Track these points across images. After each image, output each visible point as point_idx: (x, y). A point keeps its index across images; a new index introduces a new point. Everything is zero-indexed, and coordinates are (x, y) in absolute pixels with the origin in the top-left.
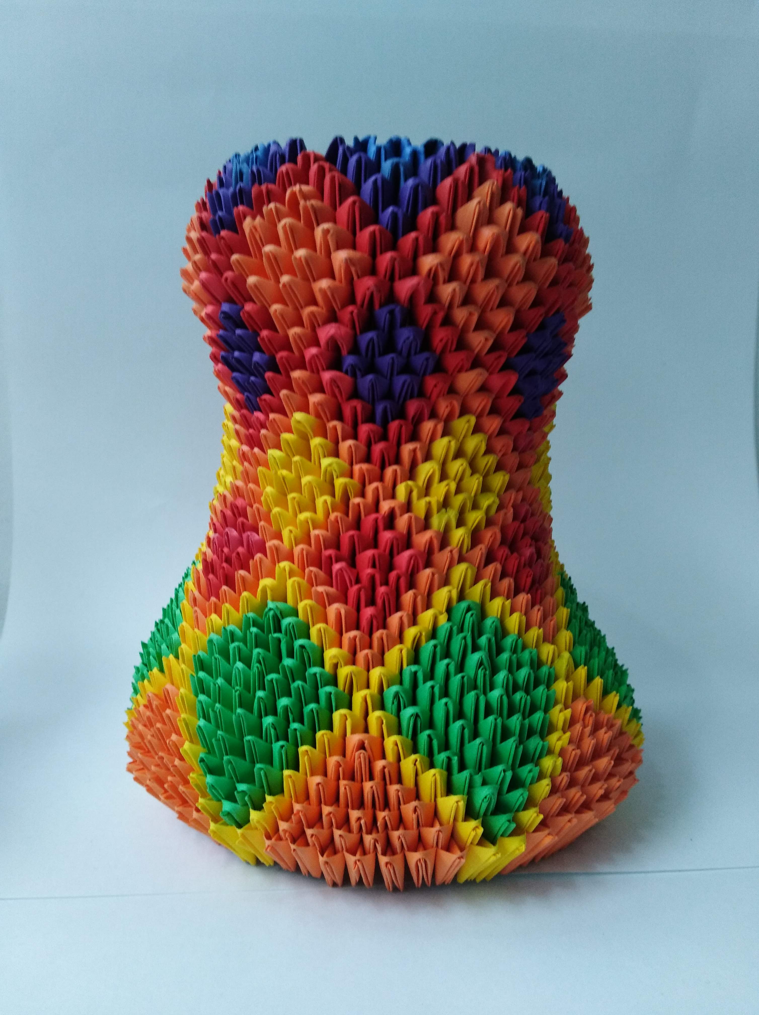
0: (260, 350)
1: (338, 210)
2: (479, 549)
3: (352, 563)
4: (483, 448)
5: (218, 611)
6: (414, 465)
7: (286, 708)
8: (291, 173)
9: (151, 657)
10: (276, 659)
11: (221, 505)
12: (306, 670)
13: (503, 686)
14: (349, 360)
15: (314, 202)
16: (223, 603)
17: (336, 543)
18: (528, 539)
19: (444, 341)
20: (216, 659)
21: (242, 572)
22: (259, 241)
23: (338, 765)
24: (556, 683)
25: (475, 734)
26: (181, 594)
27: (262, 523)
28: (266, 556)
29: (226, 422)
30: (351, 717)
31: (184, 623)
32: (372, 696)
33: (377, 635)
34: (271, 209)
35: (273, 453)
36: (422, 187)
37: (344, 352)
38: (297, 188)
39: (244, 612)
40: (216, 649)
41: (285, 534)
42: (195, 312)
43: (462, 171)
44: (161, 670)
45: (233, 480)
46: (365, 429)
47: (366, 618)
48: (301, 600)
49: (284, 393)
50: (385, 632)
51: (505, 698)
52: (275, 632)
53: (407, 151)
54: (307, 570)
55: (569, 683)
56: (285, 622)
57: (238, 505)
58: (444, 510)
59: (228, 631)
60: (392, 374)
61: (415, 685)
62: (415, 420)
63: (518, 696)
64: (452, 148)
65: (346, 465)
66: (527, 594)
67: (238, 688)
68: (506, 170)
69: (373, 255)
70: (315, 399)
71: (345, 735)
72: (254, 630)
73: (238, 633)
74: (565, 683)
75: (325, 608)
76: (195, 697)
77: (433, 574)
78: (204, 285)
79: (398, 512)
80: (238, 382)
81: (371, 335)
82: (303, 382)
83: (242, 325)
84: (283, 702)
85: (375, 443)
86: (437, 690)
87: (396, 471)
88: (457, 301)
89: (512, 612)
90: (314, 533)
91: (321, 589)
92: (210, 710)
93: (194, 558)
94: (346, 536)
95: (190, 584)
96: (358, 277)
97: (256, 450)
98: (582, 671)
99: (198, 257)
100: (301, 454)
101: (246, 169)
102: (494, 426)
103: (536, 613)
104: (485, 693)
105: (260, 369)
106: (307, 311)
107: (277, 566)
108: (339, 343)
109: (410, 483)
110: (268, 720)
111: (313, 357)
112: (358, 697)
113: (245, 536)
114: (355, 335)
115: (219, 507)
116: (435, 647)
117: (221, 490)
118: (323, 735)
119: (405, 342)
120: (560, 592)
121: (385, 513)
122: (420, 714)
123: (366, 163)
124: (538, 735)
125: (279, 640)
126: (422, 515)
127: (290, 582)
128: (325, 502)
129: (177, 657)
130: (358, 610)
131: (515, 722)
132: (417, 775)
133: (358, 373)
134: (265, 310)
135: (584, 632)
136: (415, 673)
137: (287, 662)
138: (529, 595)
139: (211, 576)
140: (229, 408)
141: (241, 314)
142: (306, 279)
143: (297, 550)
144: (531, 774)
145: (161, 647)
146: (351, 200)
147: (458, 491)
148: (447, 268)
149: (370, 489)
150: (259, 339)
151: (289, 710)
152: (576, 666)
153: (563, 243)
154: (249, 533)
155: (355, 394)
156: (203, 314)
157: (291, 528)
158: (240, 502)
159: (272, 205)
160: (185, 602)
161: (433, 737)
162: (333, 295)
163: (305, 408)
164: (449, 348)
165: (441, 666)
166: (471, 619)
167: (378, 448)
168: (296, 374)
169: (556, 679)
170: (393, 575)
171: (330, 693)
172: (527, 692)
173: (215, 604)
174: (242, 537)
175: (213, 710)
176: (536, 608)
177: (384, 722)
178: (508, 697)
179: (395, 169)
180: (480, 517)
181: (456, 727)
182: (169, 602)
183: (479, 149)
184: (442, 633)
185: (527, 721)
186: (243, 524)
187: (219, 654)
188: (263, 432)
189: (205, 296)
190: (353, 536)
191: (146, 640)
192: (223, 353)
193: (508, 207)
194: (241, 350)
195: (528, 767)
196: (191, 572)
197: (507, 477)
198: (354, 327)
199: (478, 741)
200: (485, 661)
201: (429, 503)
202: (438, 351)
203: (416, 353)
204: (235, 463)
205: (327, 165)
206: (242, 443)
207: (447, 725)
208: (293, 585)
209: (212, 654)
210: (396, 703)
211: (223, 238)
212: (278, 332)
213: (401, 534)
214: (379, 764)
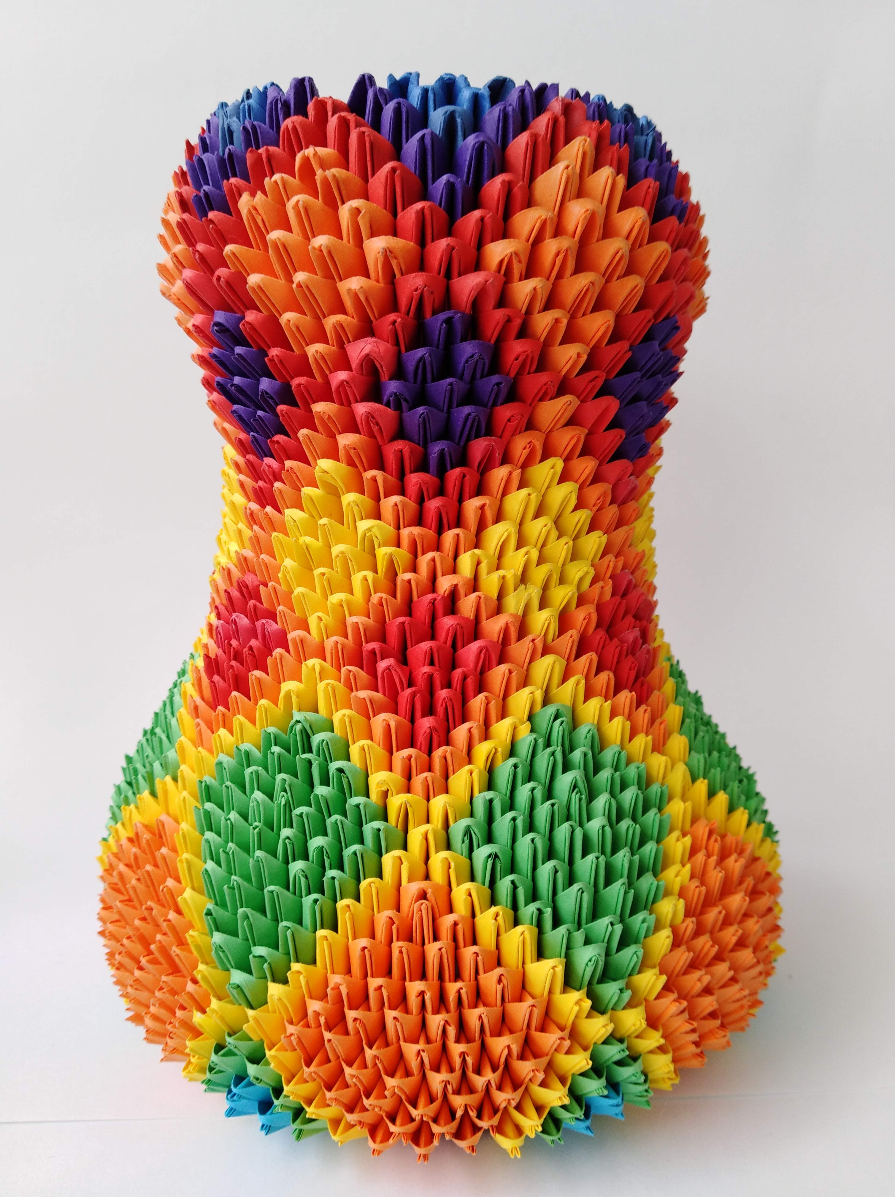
0: (270, 376)
1: (371, 180)
2: (569, 636)
3: (403, 660)
4: (573, 501)
5: (227, 725)
6: (482, 526)
7: (321, 850)
8: (299, 129)
9: (140, 776)
10: (306, 787)
11: (224, 581)
12: (346, 802)
13: (604, 815)
14: (393, 387)
15: (334, 171)
16: (235, 715)
17: (382, 635)
18: (630, 618)
19: (521, 359)
20: (227, 787)
21: (257, 673)
22: (261, 225)
23: (391, 922)
24: (671, 804)
25: (571, 880)
26: (177, 698)
27: (280, 608)
28: (288, 651)
29: (226, 469)
30: (408, 859)
31: (183, 738)
32: (435, 833)
33: (438, 753)
34: (276, 182)
35: (292, 514)
36: (489, 145)
37: (384, 376)
38: (310, 151)
39: (262, 727)
40: (226, 775)
41: (313, 622)
42: (180, 322)
43: (541, 123)
44: (153, 794)
45: (240, 549)
46: (414, 479)
47: (423, 731)
48: (337, 711)
49: (303, 433)
50: (448, 748)
51: (608, 829)
52: (304, 752)
53: (465, 96)
54: (343, 670)
55: (687, 804)
56: (316, 739)
57: (247, 582)
58: (522, 587)
59: (243, 751)
60: (450, 406)
61: (490, 819)
62: (482, 467)
63: (625, 824)
64: (527, 92)
65: (390, 530)
66: (631, 692)
67: (257, 824)
68: (601, 122)
69: (422, 242)
70: (346, 440)
71: (400, 884)
72: (276, 749)
73: (256, 754)
74: (682, 803)
75: (369, 719)
76: (200, 836)
77: (510, 672)
78: (189, 287)
79: (462, 591)
80: (240, 418)
81: (421, 352)
82: (329, 417)
83: (243, 342)
84: (316, 842)
85: (429, 499)
86: (519, 823)
87: (458, 535)
88: (539, 305)
89: (613, 715)
90: (351, 620)
91: (364, 694)
92: (221, 850)
93: (192, 650)
94: (395, 623)
95: (189, 686)
96: (402, 274)
97: (269, 509)
98: (702, 786)
99: (180, 248)
100: (330, 516)
101: (237, 126)
102: (587, 472)
103: (642, 715)
104: (581, 825)
105: (270, 401)
106: (331, 321)
107: (303, 665)
108: (376, 363)
109: (476, 551)
110: (297, 867)
111: (342, 383)
112: (415, 836)
113: (259, 624)
114: (399, 352)
115: (222, 586)
116: (515, 766)
117: (224, 561)
118: (370, 885)
119: (467, 361)
120: (670, 685)
121: (445, 592)
122: (499, 854)
123: (407, 112)
124: (651, 872)
125: (310, 763)
126: (494, 593)
127: (321, 686)
128: (365, 579)
129: (175, 779)
130: (412, 720)
131: (622, 858)
132: (498, 935)
133: (404, 405)
134: (273, 321)
135: (701, 734)
136: (491, 801)
137: (321, 790)
138: (633, 693)
139: (216, 678)
140: (231, 452)
141: (241, 326)
142: (329, 276)
143: (329, 644)
144: (645, 925)
145: (152, 766)
146: (388, 166)
147: (541, 561)
148: (524, 258)
149: (424, 561)
150: (266, 359)
151: (325, 852)
152: (694, 780)
153: (677, 222)
154: (264, 621)
155: (400, 433)
156: (190, 326)
157: (320, 614)
158: (250, 579)
159: (277, 177)
160: (183, 710)
161: (517, 883)
162: (367, 299)
163: (333, 454)
164: (528, 368)
165: (524, 792)
166: (561, 728)
167: (434, 504)
168: (319, 407)
169: (670, 799)
170: (458, 673)
171: (379, 830)
172: (634, 819)
173: (224, 715)
174: (255, 625)
175: (224, 851)
176: (643, 708)
177: (452, 865)
178: (611, 827)
179: (450, 120)
180: (570, 594)
181: (545, 870)
182: (161, 705)
183: (563, 92)
184: (524, 749)
185: (636, 858)
186: (255, 607)
187: (231, 782)
188: (277, 485)
189: (191, 302)
190: (403, 623)
191: (132, 753)
192: (218, 378)
193: (606, 172)
194: (242, 375)
195: (640, 916)
196: (189, 668)
197: (605, 538)
198: (397, 343)
199: (576, 887)
200: (581, 784)
201: (504, 577)
202: (513, 374)
203: (482, 376)
204: (242, 526)
205: (351, 117)
206: (250, 500)
207: (535, 868)
208: (326, 689)
209: (222, 782)
210: (467, 841)
211: (211, 221)
212: (293, 351)
213: (467, 619)
214: (447, 921)
